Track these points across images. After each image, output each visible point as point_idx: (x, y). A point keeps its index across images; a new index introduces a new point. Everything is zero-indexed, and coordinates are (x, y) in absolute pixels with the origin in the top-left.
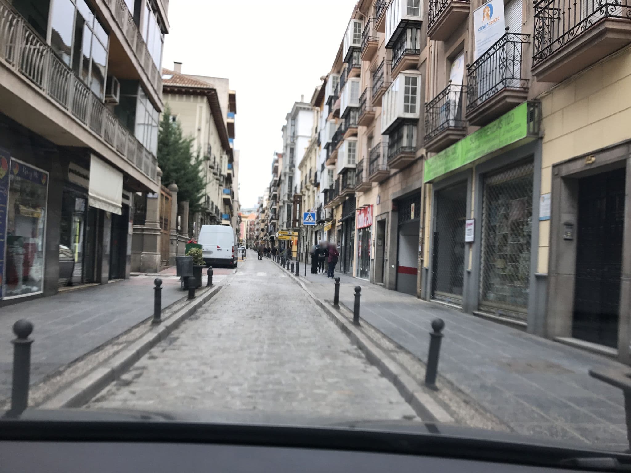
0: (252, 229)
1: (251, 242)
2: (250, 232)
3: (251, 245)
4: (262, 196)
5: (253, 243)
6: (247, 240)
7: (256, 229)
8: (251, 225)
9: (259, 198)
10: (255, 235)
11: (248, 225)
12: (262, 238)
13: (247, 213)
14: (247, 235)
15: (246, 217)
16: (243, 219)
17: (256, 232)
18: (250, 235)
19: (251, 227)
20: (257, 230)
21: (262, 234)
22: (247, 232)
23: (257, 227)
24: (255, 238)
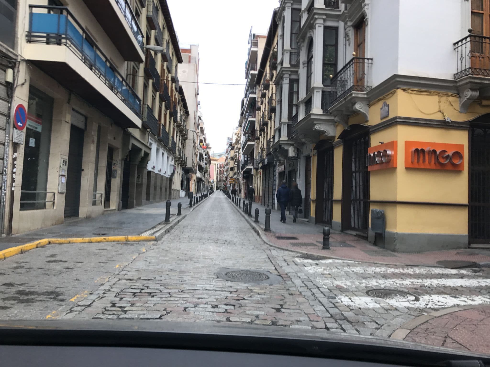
0: (222, 172)
1: (221, 184)
2: (220, 174)
3: (220, 187)
4: (230, 137)
5: (222, 184)
6: (217, 182)
7: (225, 170)
8: (221, 168)
9: (228, 139)
10: (225, 176)
11: (218, 168)
12: (231, 177)
13: (217, 156)
14: (217, 177)
15: (217, 160)
16: (212, 162)
17: (225, 173)
18: (220, 177)
19: (221, 169)
20: (227, 171)
21: (231, 174)
22: (217, 174)
23: (226, 168)
24: (225, 179)
